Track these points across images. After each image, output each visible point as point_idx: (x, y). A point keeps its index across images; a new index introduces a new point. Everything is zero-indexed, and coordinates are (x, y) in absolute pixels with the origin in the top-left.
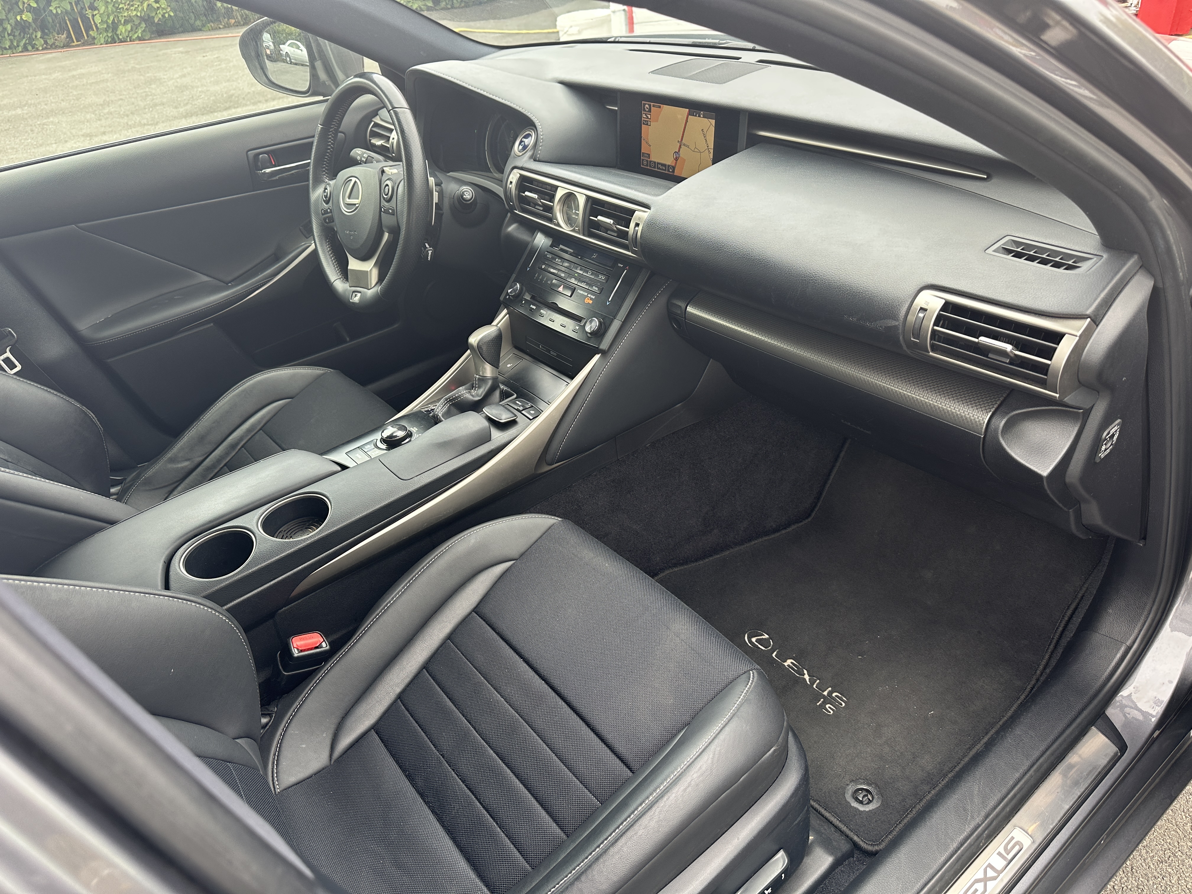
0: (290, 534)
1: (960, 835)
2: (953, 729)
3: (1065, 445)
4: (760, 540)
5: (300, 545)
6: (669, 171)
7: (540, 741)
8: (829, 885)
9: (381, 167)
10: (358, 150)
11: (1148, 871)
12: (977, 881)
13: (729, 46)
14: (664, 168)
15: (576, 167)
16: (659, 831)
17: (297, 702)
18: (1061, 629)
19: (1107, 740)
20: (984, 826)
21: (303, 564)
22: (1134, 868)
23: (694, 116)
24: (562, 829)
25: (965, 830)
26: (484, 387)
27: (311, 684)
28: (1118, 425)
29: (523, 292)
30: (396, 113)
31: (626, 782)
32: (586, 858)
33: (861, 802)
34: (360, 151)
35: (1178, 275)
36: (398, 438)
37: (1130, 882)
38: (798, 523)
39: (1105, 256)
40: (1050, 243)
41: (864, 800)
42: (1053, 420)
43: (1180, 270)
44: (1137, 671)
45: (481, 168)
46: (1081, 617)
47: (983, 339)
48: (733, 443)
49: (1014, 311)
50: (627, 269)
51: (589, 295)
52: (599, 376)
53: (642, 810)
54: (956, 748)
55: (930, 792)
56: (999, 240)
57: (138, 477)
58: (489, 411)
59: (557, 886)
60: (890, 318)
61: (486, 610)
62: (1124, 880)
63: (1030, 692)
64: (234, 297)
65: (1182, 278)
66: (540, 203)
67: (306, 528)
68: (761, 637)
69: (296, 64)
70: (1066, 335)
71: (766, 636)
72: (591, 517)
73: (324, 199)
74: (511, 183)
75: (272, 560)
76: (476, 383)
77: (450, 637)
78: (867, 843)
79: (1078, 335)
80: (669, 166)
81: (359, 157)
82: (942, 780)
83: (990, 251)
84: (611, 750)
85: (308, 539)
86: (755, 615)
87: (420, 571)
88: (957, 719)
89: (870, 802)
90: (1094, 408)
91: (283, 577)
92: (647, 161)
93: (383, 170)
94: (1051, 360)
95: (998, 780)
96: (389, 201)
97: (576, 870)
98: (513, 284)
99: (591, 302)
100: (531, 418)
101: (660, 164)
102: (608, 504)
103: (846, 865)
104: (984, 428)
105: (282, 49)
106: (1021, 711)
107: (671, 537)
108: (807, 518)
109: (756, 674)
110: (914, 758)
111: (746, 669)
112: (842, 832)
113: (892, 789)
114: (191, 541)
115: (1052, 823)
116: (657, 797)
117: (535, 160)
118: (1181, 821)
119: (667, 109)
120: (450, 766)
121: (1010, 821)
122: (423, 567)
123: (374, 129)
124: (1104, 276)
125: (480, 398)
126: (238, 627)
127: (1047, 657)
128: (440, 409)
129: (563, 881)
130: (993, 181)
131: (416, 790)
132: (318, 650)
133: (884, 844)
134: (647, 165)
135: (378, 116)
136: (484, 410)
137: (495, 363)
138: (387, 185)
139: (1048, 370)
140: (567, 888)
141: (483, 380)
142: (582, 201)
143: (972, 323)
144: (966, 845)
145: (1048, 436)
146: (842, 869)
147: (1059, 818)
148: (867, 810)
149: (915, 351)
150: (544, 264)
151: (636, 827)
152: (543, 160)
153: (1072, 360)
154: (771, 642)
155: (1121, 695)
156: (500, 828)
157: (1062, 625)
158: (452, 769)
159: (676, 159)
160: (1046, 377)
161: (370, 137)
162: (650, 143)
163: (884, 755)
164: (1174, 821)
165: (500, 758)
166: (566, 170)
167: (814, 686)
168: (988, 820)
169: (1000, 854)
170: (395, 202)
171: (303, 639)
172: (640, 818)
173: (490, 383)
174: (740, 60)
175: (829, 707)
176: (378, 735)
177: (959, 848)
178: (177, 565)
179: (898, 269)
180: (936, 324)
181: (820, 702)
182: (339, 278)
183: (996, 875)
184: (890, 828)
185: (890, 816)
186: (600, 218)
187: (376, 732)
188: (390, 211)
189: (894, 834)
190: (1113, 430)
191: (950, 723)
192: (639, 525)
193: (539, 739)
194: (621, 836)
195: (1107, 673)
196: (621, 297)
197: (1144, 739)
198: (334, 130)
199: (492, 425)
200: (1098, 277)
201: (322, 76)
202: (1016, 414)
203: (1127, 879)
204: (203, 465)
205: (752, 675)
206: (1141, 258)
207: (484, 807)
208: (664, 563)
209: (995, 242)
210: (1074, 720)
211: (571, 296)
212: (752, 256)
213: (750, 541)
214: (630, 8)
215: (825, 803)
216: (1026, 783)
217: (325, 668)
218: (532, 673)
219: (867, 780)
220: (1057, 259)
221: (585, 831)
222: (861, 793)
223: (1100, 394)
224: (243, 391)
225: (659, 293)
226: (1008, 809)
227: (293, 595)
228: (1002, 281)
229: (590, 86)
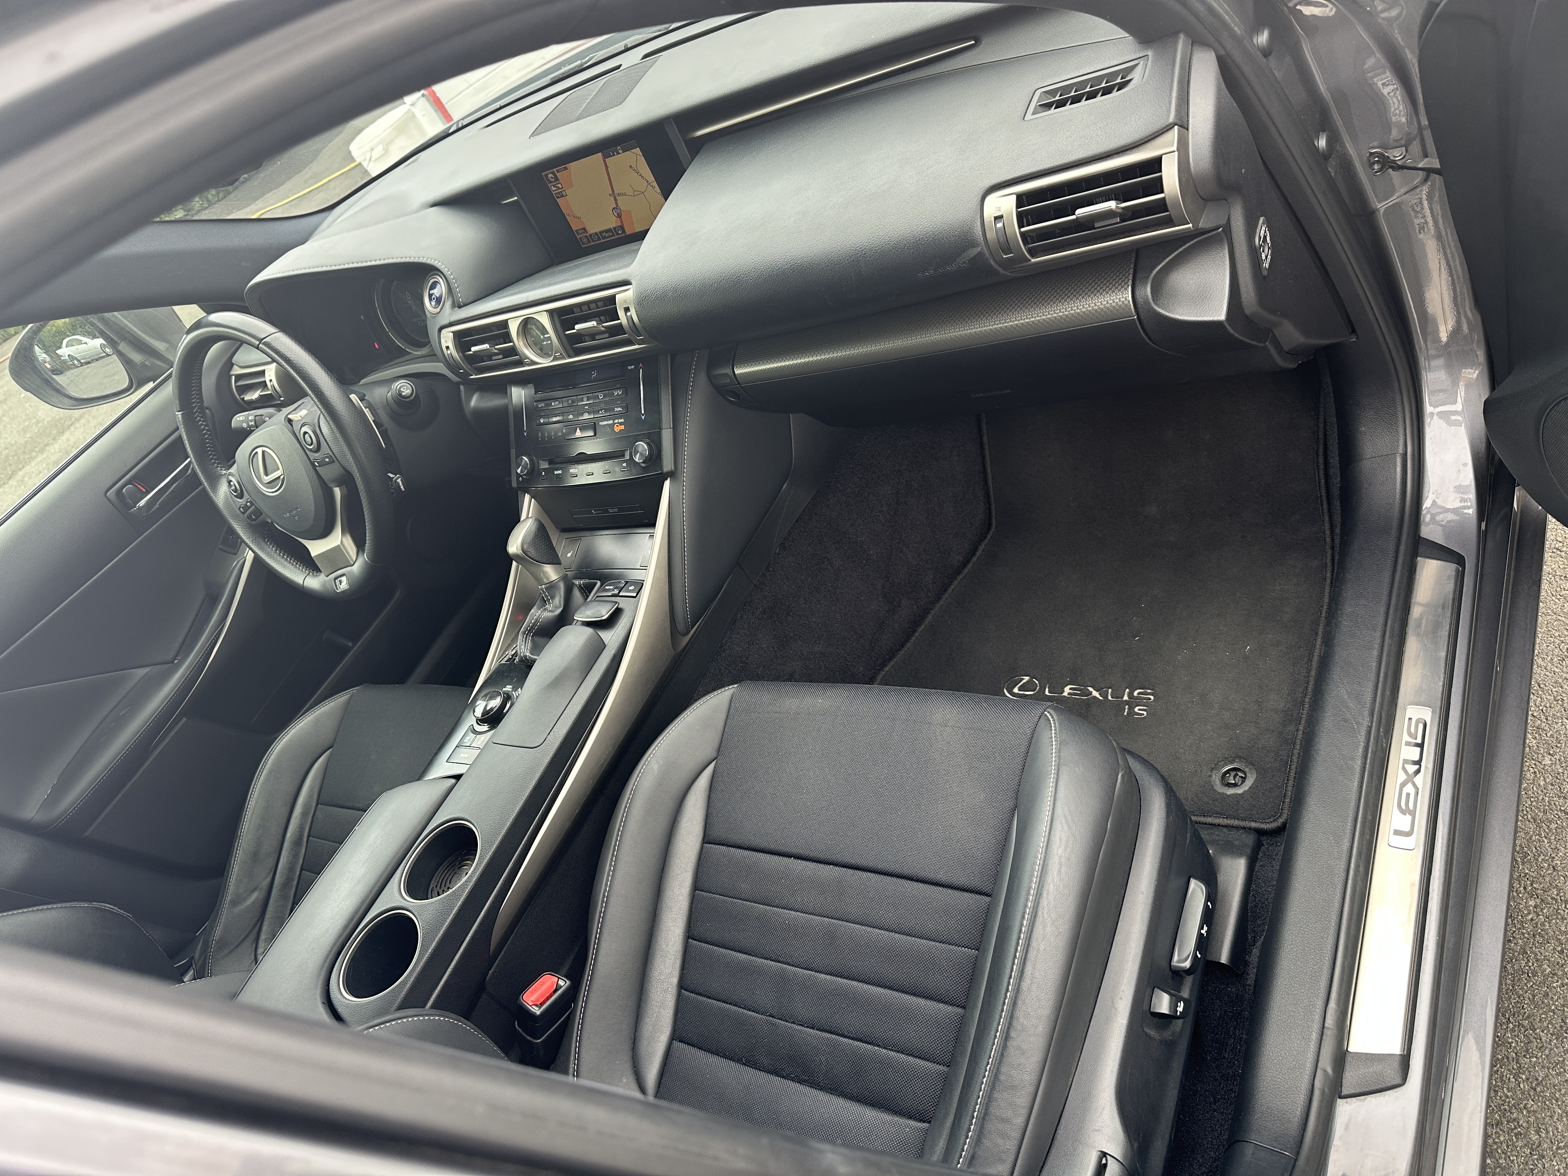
0: (445, 886)
1: (1358, 750)
2: (1280, 651)
3: (1224, 276)
4: (956, 582)
5: (467, 888)
6: (618, 234)
7: (869, 929)
8: (1258, 889)
9: (284, 417)
10: (239, 417)
11: (1556, 677)
12: (1403, 785)
13: (599, 59)
14: (611, 234)
15: (511, 288)
16: (1061, 933)
17: (571, 1064)
18: (1323, 481)
19: (1439, 562)
20: (1376, 724)
21: (483, 908)
22: (1541, 683)
23: (612, 156)
24: (953, 1005)
25: (1359, 742)
26: (558, 594)
27: (575, 1035)
28: (1263, 223)
29: (536, 461)
30: (267, 345)
31: (988, 912)
32: (1003, 1011)
33: (1235, 785)
34: (241, 416)
35: (1233, 30)
36: (495, 710)
37: (1545, 700)
38: (982, 541)
39: (1150, 53)
40: (1086, 73)
41: (1237, 781)
42: (1197, 257)
43: (1233, 25)
44: (1426, 474)
45: (394, 355)
46: (1337, 455)
47: (1080, 212)
48: (866, 494)
49: (1094, 164)
50: (641, 368)
51: (616, 421)
52: (683, 503)
53: (1028, 923)
54: (1295, 668)
55: (1298, 729)
56: (1031, 100)
57: (206, 946)
58: (581, 616)
59: (991, 1060)
60: (969, 248)
61: (718, 832)
62: (1538, 702)
63: (1333, 565)
64: (191, 672)
65: (1239, 32)
66: (496, 351)
67: (459, 868)
68: (1022, 683)
69: (89, 363)
70: (1163, 156)
71: (1027, 678)
72: (764, 667)
73: (235, 494)
74: (447, 348)
75: (447, 923)
76: (545, 595)
77: (696, 886)
78: (1268, 823)
79: (1176, 150)
80: (615, 228)
81: (244, 424)
82: (1303, 710)
83: (1029, 116)
84: (952, 888)
85: (472, 876)
86: (1001, 664)
87: (618, 835)
88: (1278, 638)
89: (1244, 779)
90: (1231, 219)
91: (470, 935)
92: (586, 237)
93: (289, 419)
94: (1162, 192)
95: (1360, 670)
96: (318, 449)
97: (999, 1030)
98: (518, 459)
99: (622, 427)
100: (634, 595)
101: (603, 232)
102: (773, 641)
103: (1262, 857)
104: (1132, 307)
105: (61, 355)
106: (1338, 587)
107: (861, 637)
108: (989, 530)
109: (1051, 711)
110: (1259, 706)
111: (1039, 713)
112: (1237, 828)
113: (1258, 751)
114: (337, 964)
115: (1440, 680)
116: (1036, 898)
117: (460, 307)
118: (1557, 606)
119: (574, 166)
120: (787, 1022)
121: (1396, 705)
122: (619, 829)
123: (239, 383)
124: (1163, 73)
125: (561, 609)
126: (457, 1019)
127: (1327, 518)
128: (523, 648)
129: (993, 1050)
130: (983, 42)
131: (765, 1072)
132: (559, 992)
133: (1286, 811)
134: (589, 242)
135: (235, 366)
136: (575, 618)
137: (554, 560)
138: (305, 433)
139: (1165, 205)
140: (1002, 1054)
141: (552, 586)
142: (545, 320)
143: (1059, 201)
144: (1369, 755)
145: (1202, 277)
146: (1261, 863)
147: (1443, 670)
148: (1247, 788)
149: (1015, 268)
150: (541, 417)
151: (1034, 944)
152: (470, 301)
153: (1184, 179)
154: (1036, 681)
155: (1426, 508)
156: (885, 1048)
157: (1322, 476)
158: (792, 1023)
159: (619, 216)
160: (1168, 213)
161: (240, 396)
162: (578, 216)
163: (1228, 722)
164: (1550, 611)
165: (836, 976)
166: (502, 298)
167: (1110, 698)
168: (1375, 716)
169: (1408, 744)
170: (327, 445)
171: (535, 991)
172: (1032, 931)
173: (562, 586)
174: (621, 68)
175: (1139, 710)
176: (684, 1042)
177: (1365, 763)
178: (340, 997)
179: (945, 191)
180: (1021, 226)
181: (1126, 711)
182: (306, 575)
183: (1417, 767)
184: (1281, 792)
185: (1274, 779)
186: (577, 327)
187: (679, 1041)
188: (327, 460)
189: (1289, 795)
190: (1262, 232)
191: (1273, 647)
192: (819, 644)
193: (866, 927)
194: (1024, 963)
195: (1398, 495)
196: (653, 402)
197: (1475, 539)
198: (198, 409)
199: (596, 628)
200: (1158, 78)
201: (136, 357)
202: (1157, 273)
203: (1541, 699)
204: (275, 885)
205: (1048, 715)
206: (1187, 35)
207: (852, 1039)
208: (870, 670)
209: (1028, 103)
210: (1396, 561)
211: (595, 435)
212: (779, 269)
213: (946, 590)
214: (429, 89)
215: (1199, 809)
216: (1388, 655)
217: (580, 1008)
218: (811, 865)
219: (1227, 758)
220: (1103, 85)
221: (980, 989)
222: (1229, 776)
223: (1229, 201)
224: (270, 772)
225: (694, 373)
226: (1388, 693)
227: (492, 948)
228: (1063, 140)
229: (471, 189)
